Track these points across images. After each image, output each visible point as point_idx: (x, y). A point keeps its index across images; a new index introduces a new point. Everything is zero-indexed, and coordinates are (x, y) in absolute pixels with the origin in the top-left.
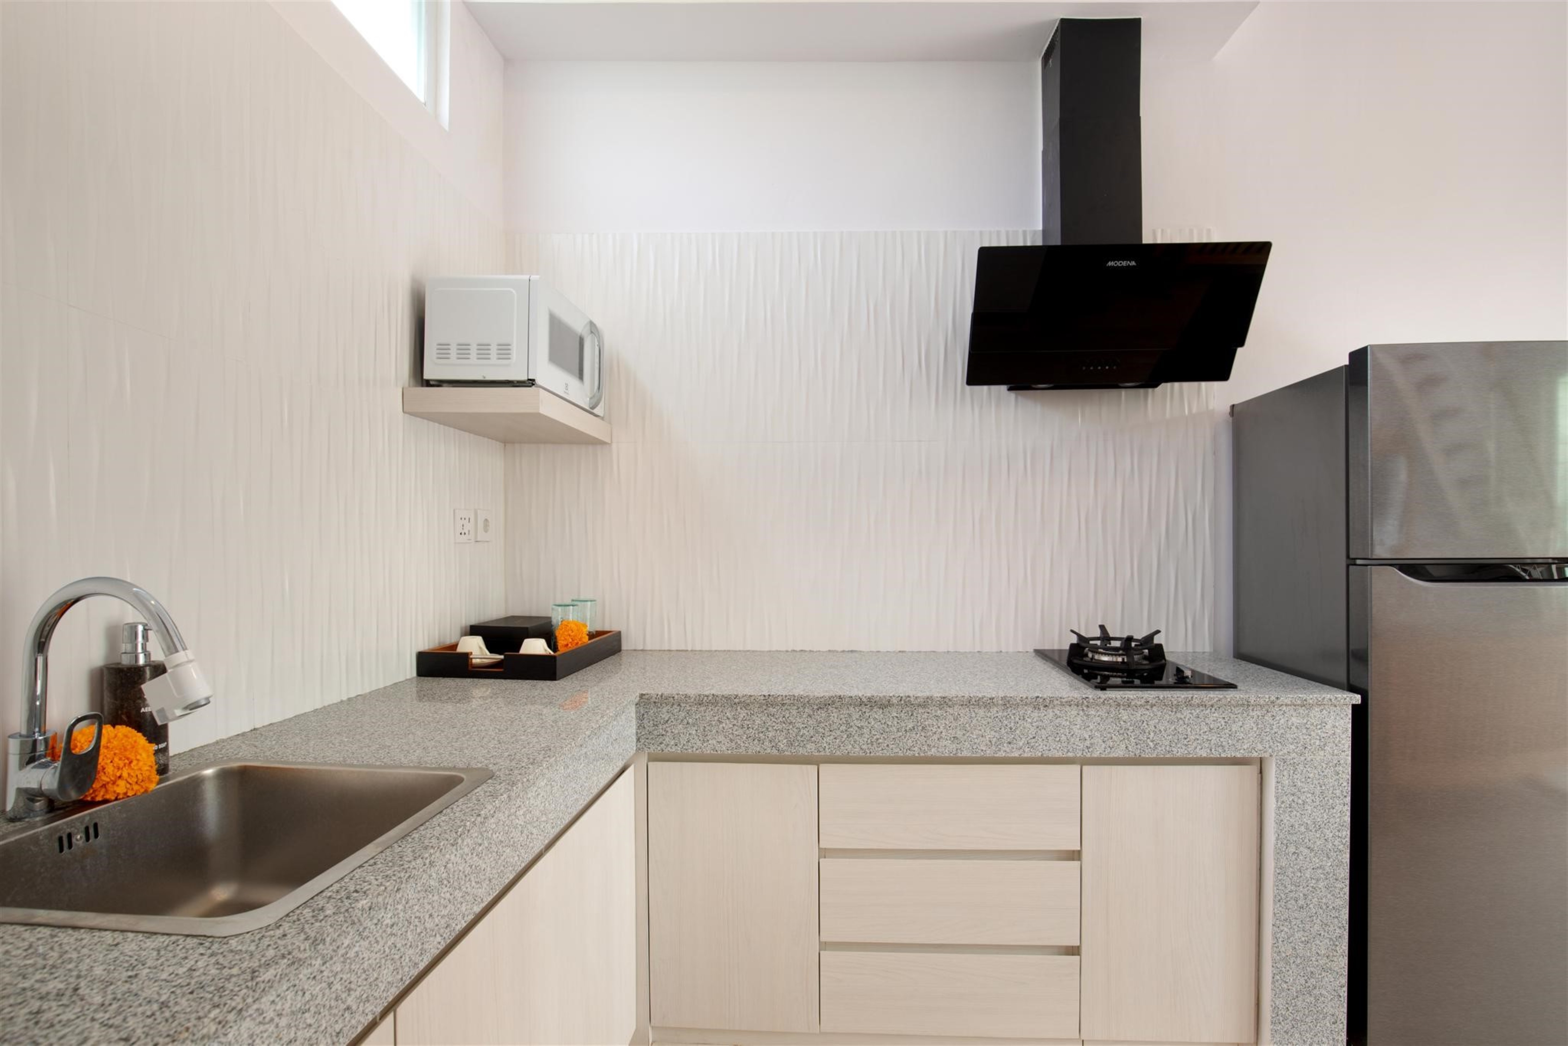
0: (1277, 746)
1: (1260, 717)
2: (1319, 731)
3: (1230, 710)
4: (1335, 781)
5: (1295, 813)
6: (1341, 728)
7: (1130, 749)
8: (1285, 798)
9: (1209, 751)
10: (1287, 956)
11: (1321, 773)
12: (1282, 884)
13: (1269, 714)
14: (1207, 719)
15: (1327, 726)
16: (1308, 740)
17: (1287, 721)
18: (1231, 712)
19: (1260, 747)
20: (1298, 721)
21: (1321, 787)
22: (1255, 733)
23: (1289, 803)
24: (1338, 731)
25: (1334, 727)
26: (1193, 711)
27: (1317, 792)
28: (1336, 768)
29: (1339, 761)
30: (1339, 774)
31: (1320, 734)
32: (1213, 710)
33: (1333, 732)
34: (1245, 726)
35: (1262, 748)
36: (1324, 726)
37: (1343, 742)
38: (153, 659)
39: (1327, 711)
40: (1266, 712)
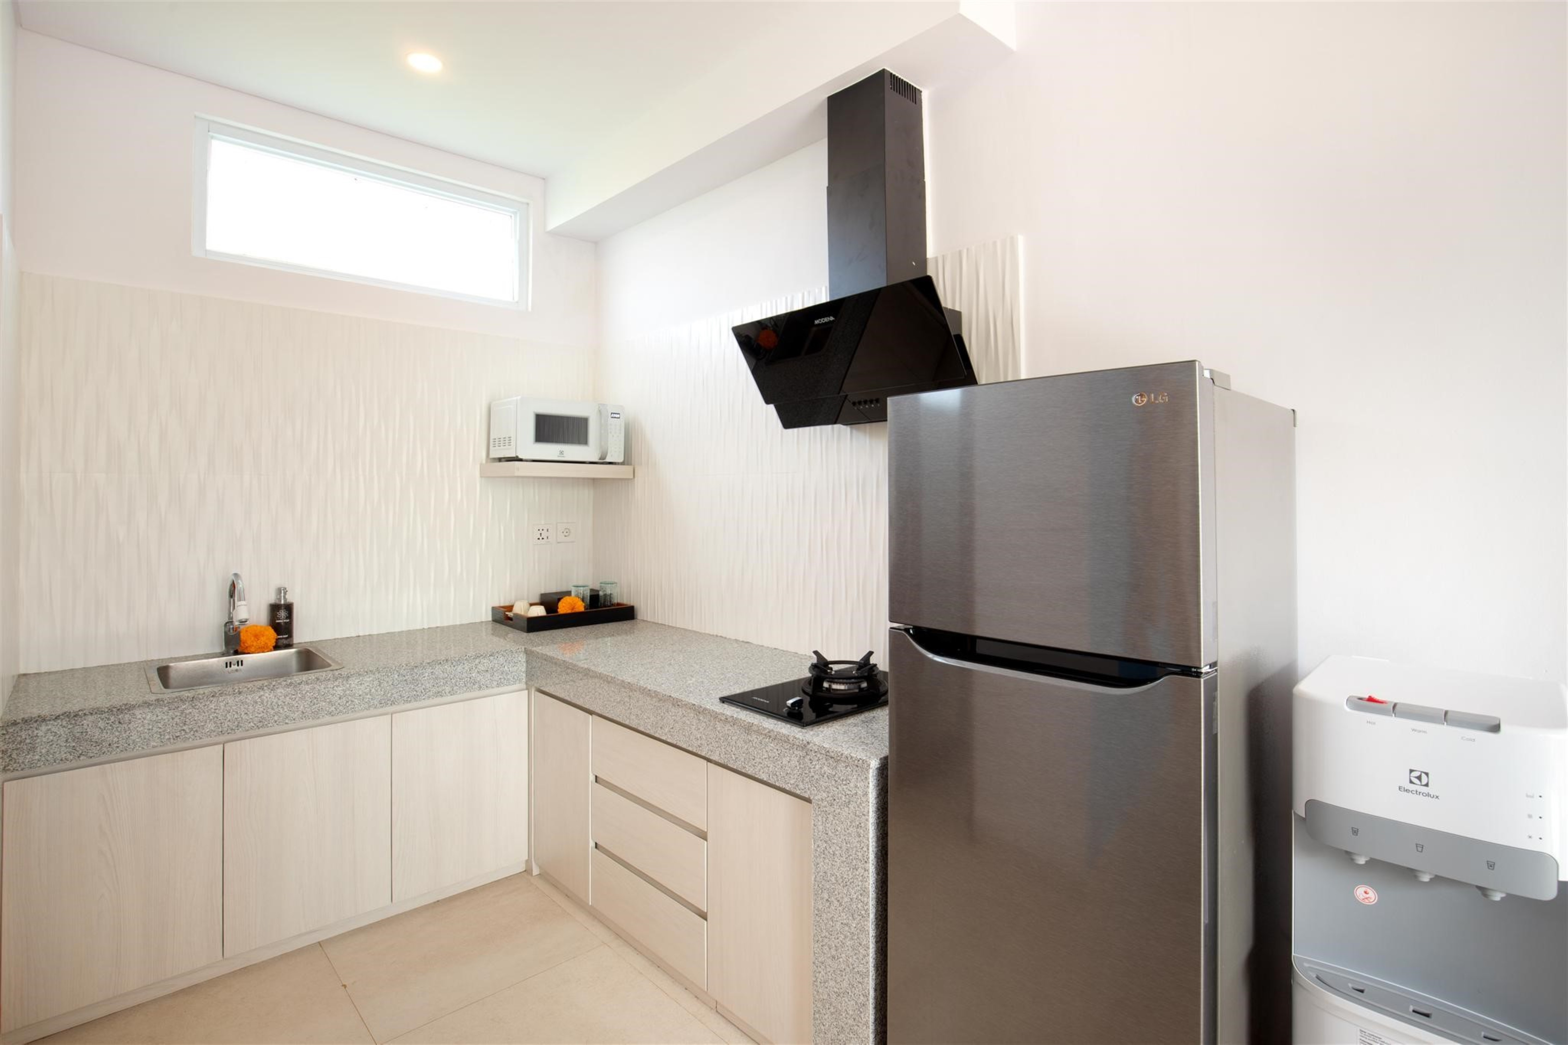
0: (814, 790)
1: (802, 758)
2: (844, 787)
3: (781, 744)
4: (857, 842)
5: (827, 861)
6: (862, 791)
7: (722, 757)
8: (819, 843)
9: (768, 776)
10: (824, 999)
11: (846, 830)
12: (820, 926)
13: (808, 757)
14: (767, 747)
15: (850, 784)
16: (836, 792)
17: (821, 768)
18: (782, 746)
19: (801, 786)
20: (829, 771)
21: (846, 844)
22: (799, 771)
23: (823, 849)
24: (860, 792)
25: (856, 787)
26: (758, 737)
27: (844, 848)
28: (858, 830)
29: (860, 824)
30: (860, 836)
31: (845, 789)
32: (770, 740)
33: (855, 792)
34: (792, 763)
35: (803, 788)
36: (849, 783)
37: (863, 805)
38: (288, 601)
39: (850, 768)
40: (805, 754)
